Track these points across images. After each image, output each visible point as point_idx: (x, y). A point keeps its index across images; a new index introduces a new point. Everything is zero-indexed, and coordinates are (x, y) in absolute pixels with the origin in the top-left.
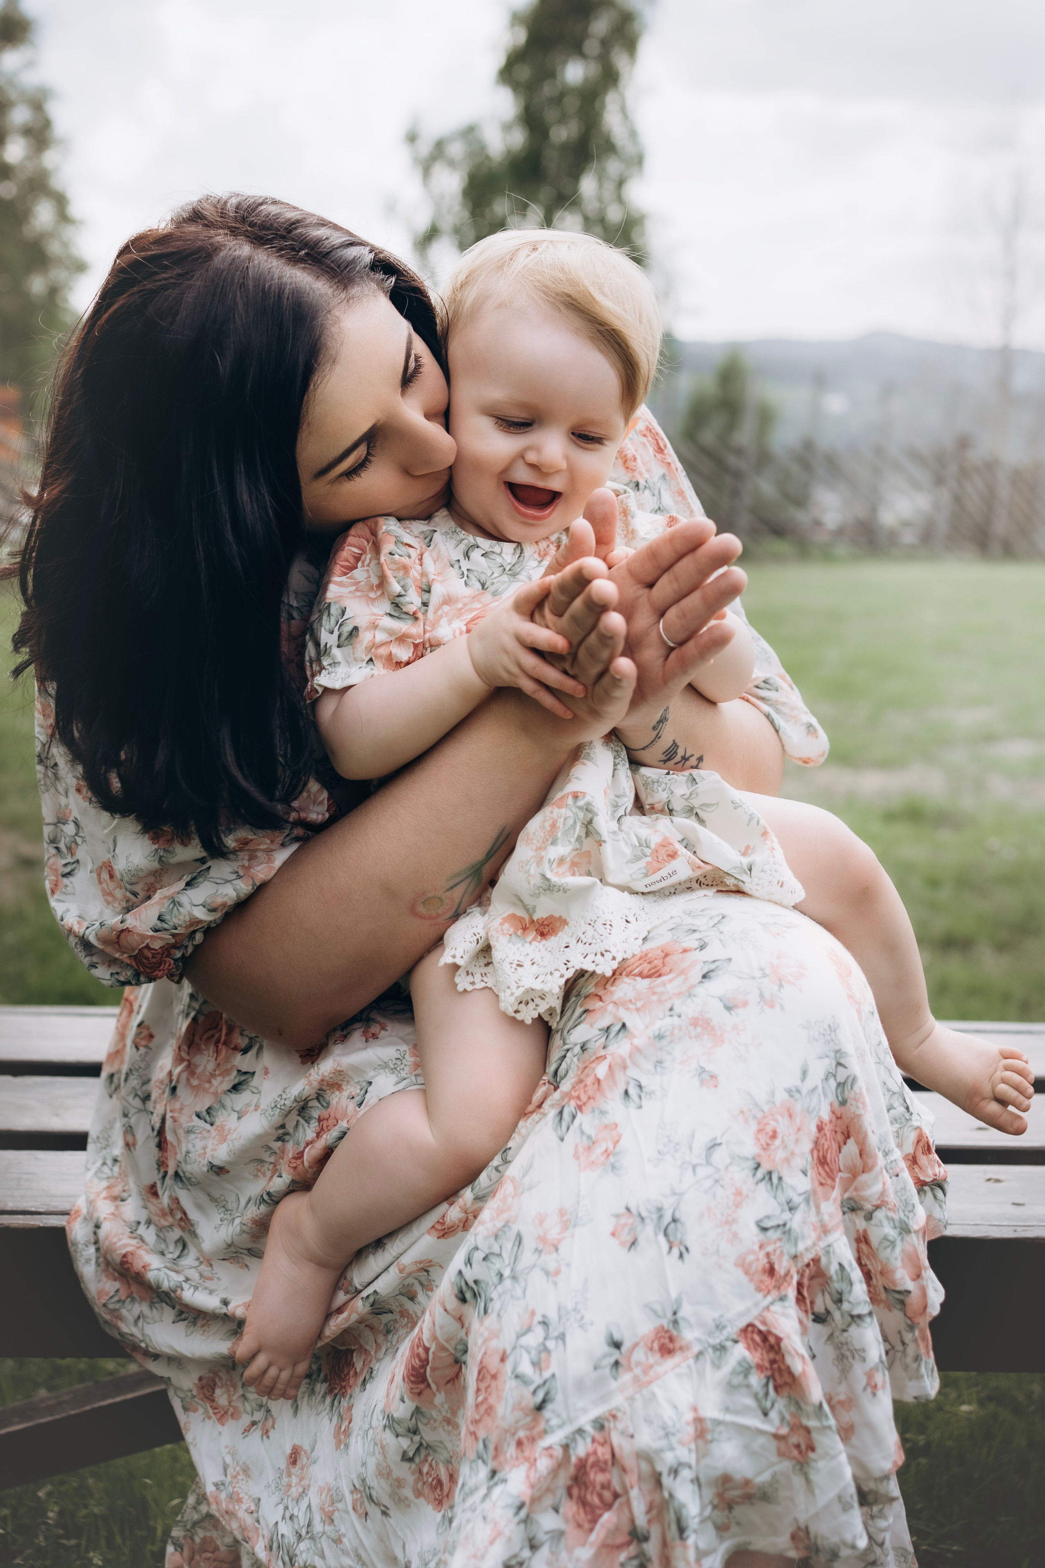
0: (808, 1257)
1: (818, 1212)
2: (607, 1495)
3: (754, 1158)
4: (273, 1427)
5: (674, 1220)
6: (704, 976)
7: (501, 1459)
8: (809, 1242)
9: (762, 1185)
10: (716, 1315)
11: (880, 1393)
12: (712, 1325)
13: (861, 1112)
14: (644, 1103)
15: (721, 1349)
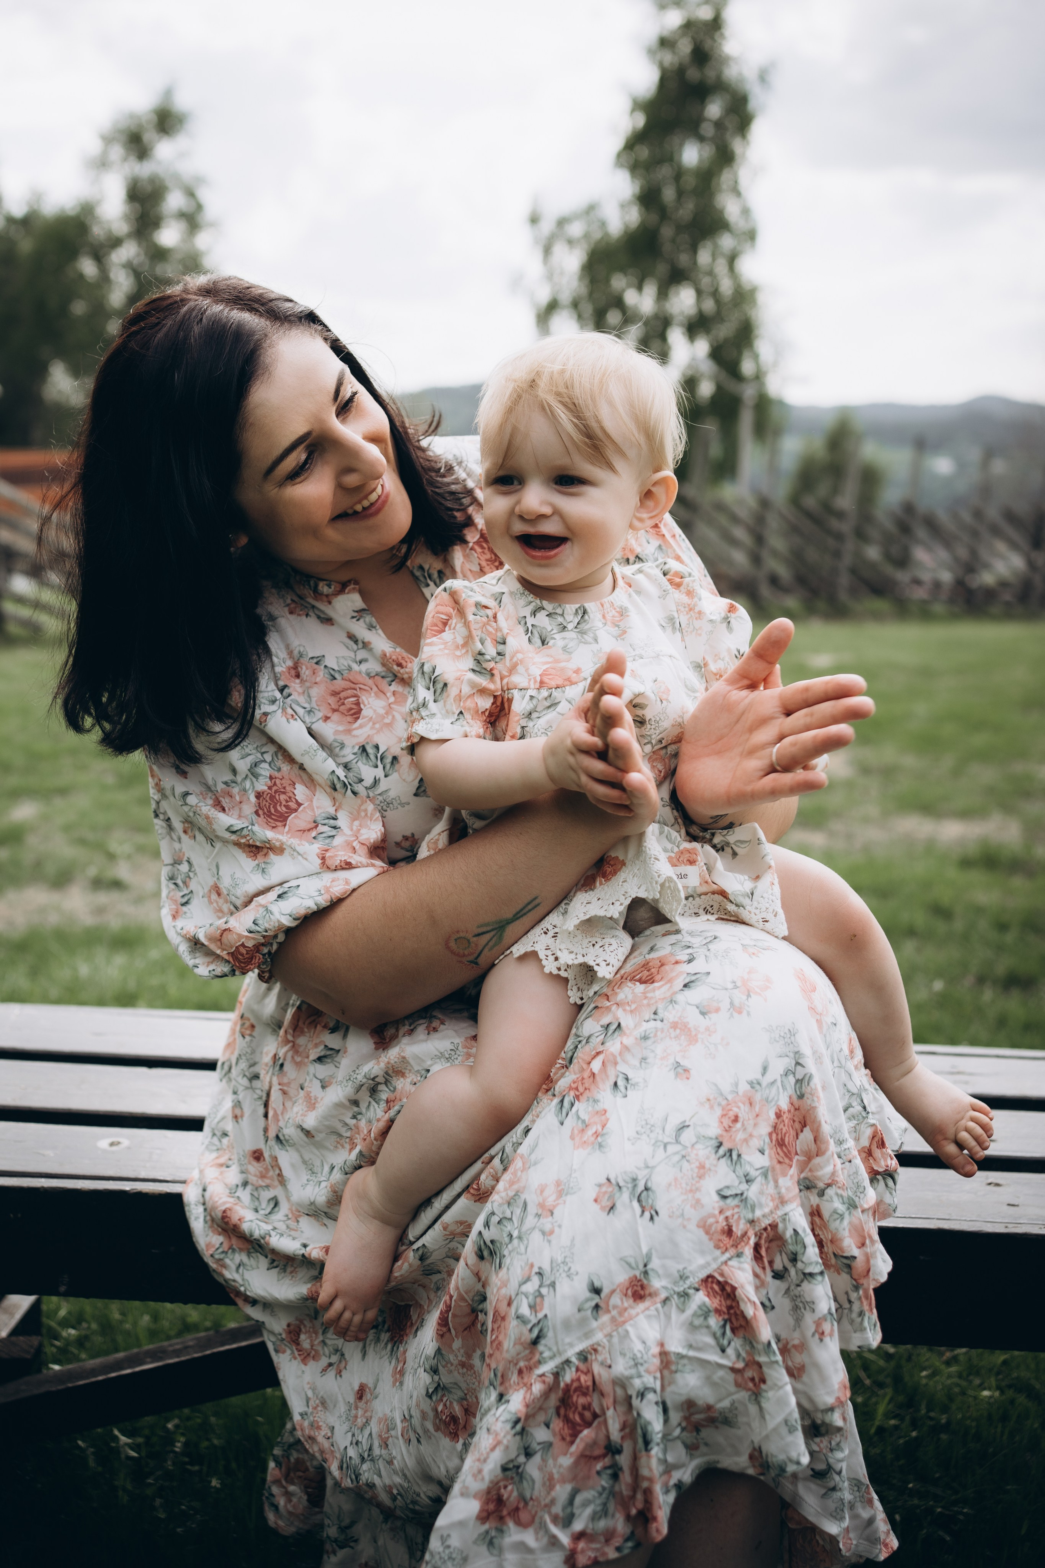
0: (765, 1222)
1: (777, 1186)
2: (588, 1414)
3: (717, 1138)
4: (345, 1368)
5: (647, 1189)
6: (684, 986)
7: (507, 1384)
8: (767, 1210)
9: (723, 1161)
10: (681, 1267)
11: (827, 1339)
12: (677, 1275)
13: (817, 1104)
15: (684, 1295)
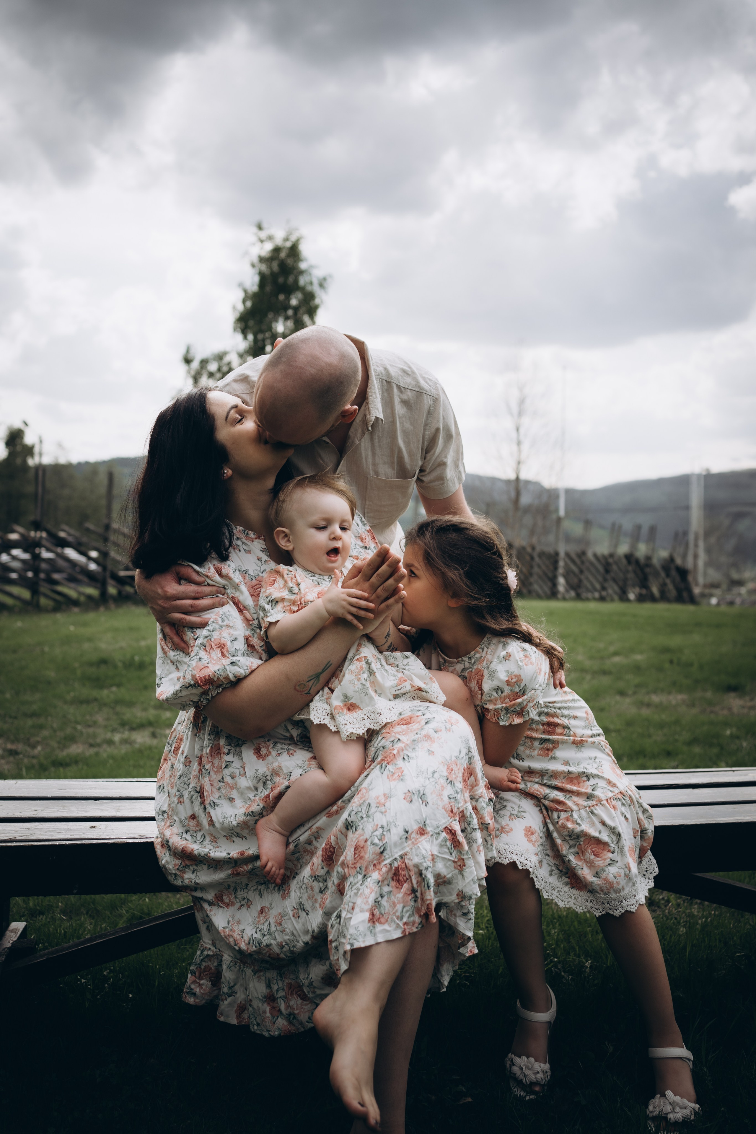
0: (461, 809)
1: (464, 796)
2: (405, 878)
3: (446, 777)
5: (424, 794)
6: (426, 723)
8: (462, 805)
9: (449, 785)
10: (437, 823)
11: (481, 853)
12: (436, 826)
13: (476, 767)
14: (410, 761)
15: (438, 834)
